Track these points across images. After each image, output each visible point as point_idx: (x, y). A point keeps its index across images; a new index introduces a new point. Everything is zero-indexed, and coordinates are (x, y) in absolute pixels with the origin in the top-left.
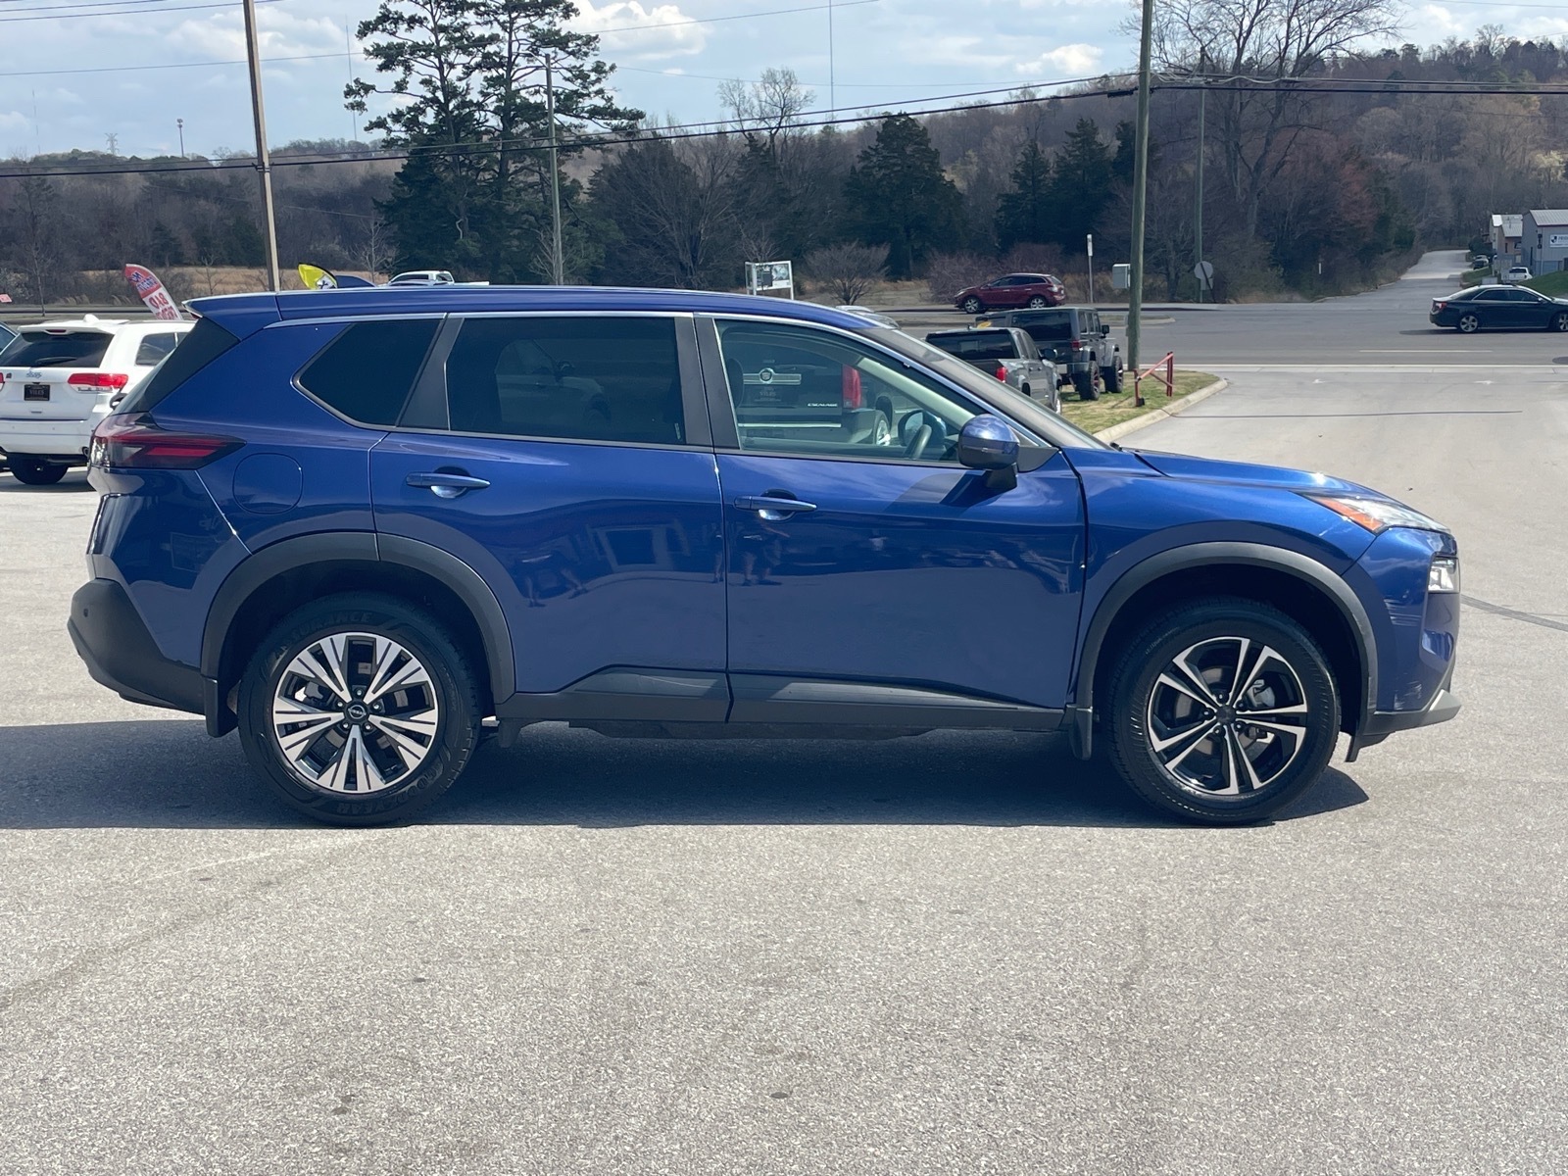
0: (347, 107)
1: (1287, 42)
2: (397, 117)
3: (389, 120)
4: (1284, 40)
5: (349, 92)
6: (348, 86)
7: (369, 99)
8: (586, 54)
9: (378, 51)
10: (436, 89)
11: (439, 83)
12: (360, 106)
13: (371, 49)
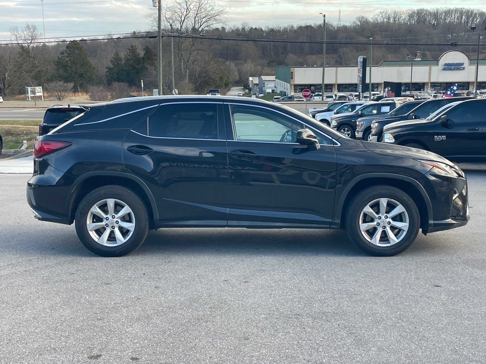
1: (195, 24)
4: (194, 24)
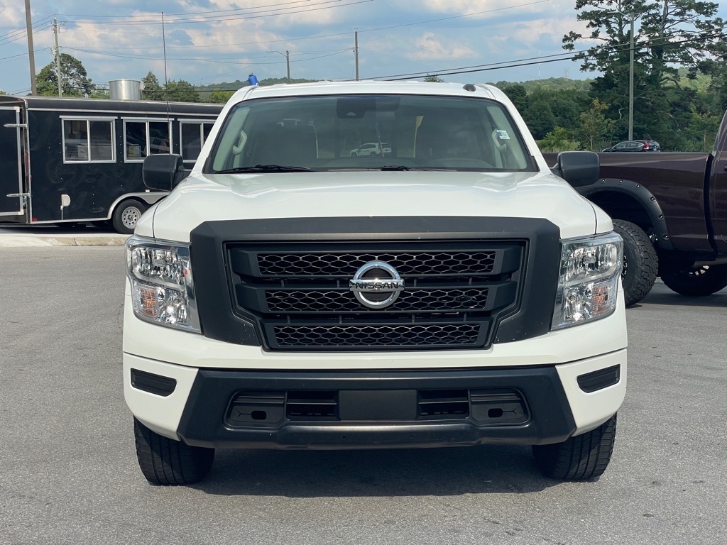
0: (563, 47)
2: (592, 52)
3: (587, 54)
5: (566, 39)
6: (565, 36)
7: (577, 42)
8: (711, 14)
9: (585, 16)
10: (615, 35)
11: (617, 33)
12: (571, 47)
13: (581, 15)
